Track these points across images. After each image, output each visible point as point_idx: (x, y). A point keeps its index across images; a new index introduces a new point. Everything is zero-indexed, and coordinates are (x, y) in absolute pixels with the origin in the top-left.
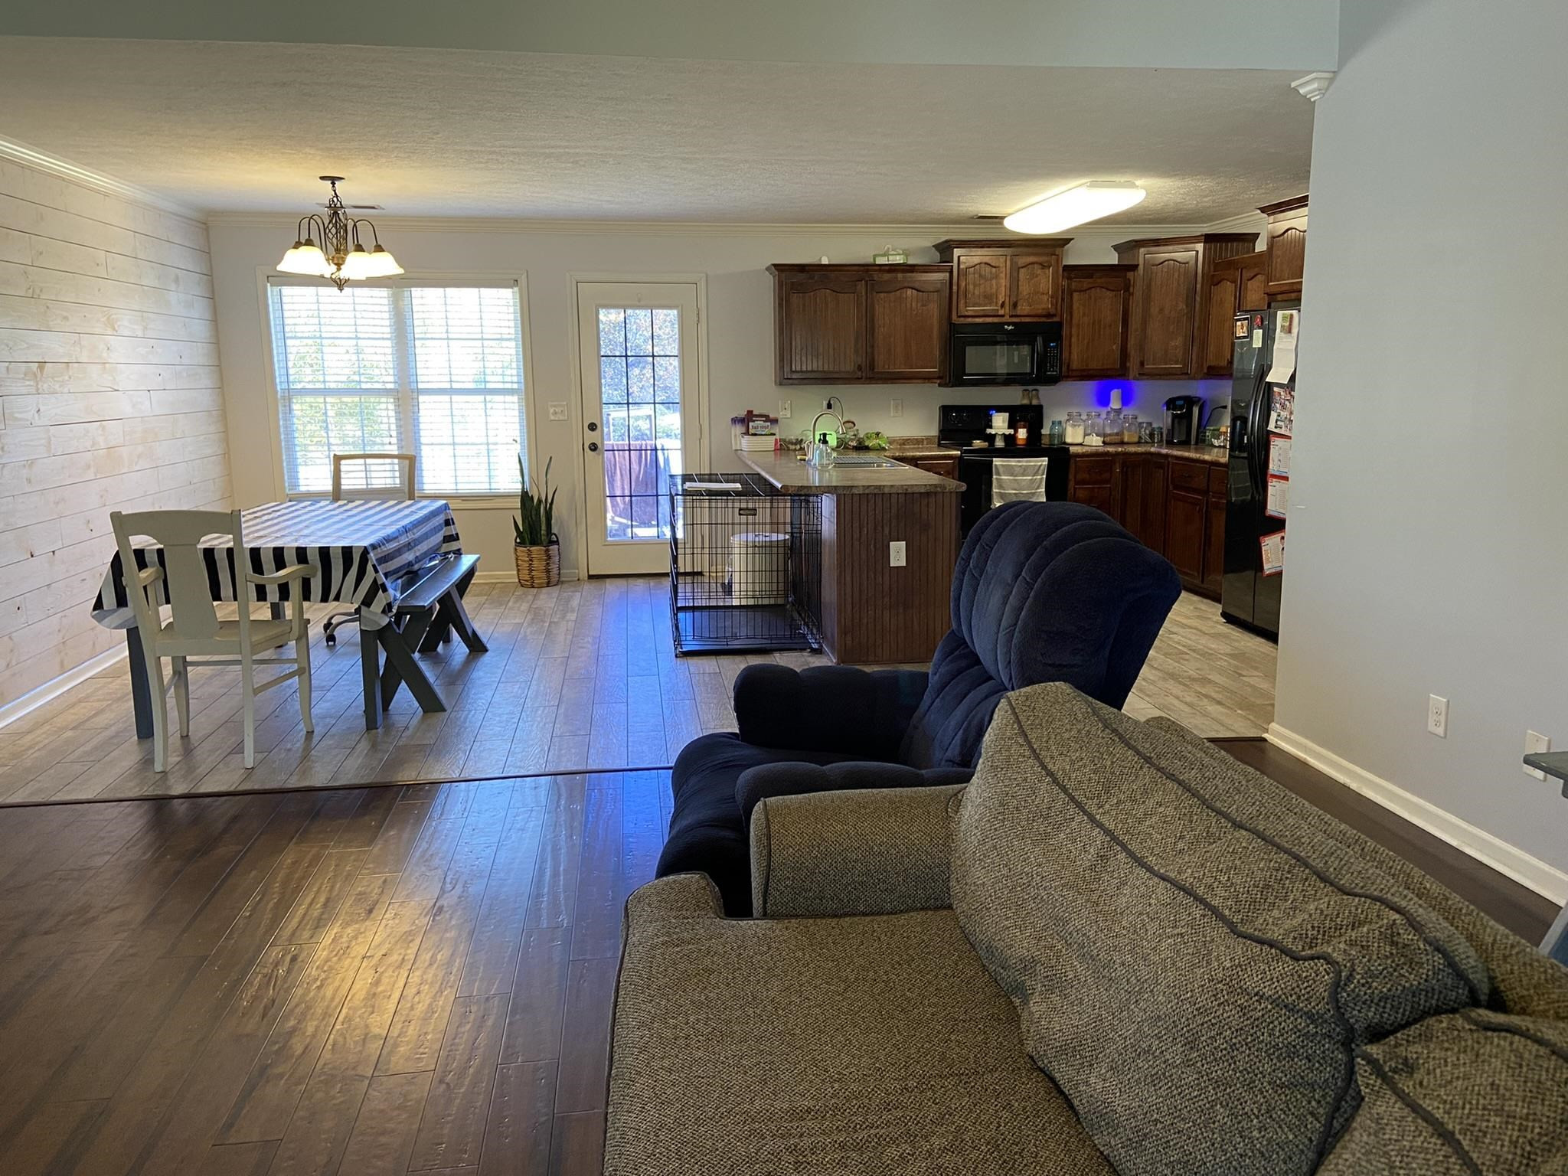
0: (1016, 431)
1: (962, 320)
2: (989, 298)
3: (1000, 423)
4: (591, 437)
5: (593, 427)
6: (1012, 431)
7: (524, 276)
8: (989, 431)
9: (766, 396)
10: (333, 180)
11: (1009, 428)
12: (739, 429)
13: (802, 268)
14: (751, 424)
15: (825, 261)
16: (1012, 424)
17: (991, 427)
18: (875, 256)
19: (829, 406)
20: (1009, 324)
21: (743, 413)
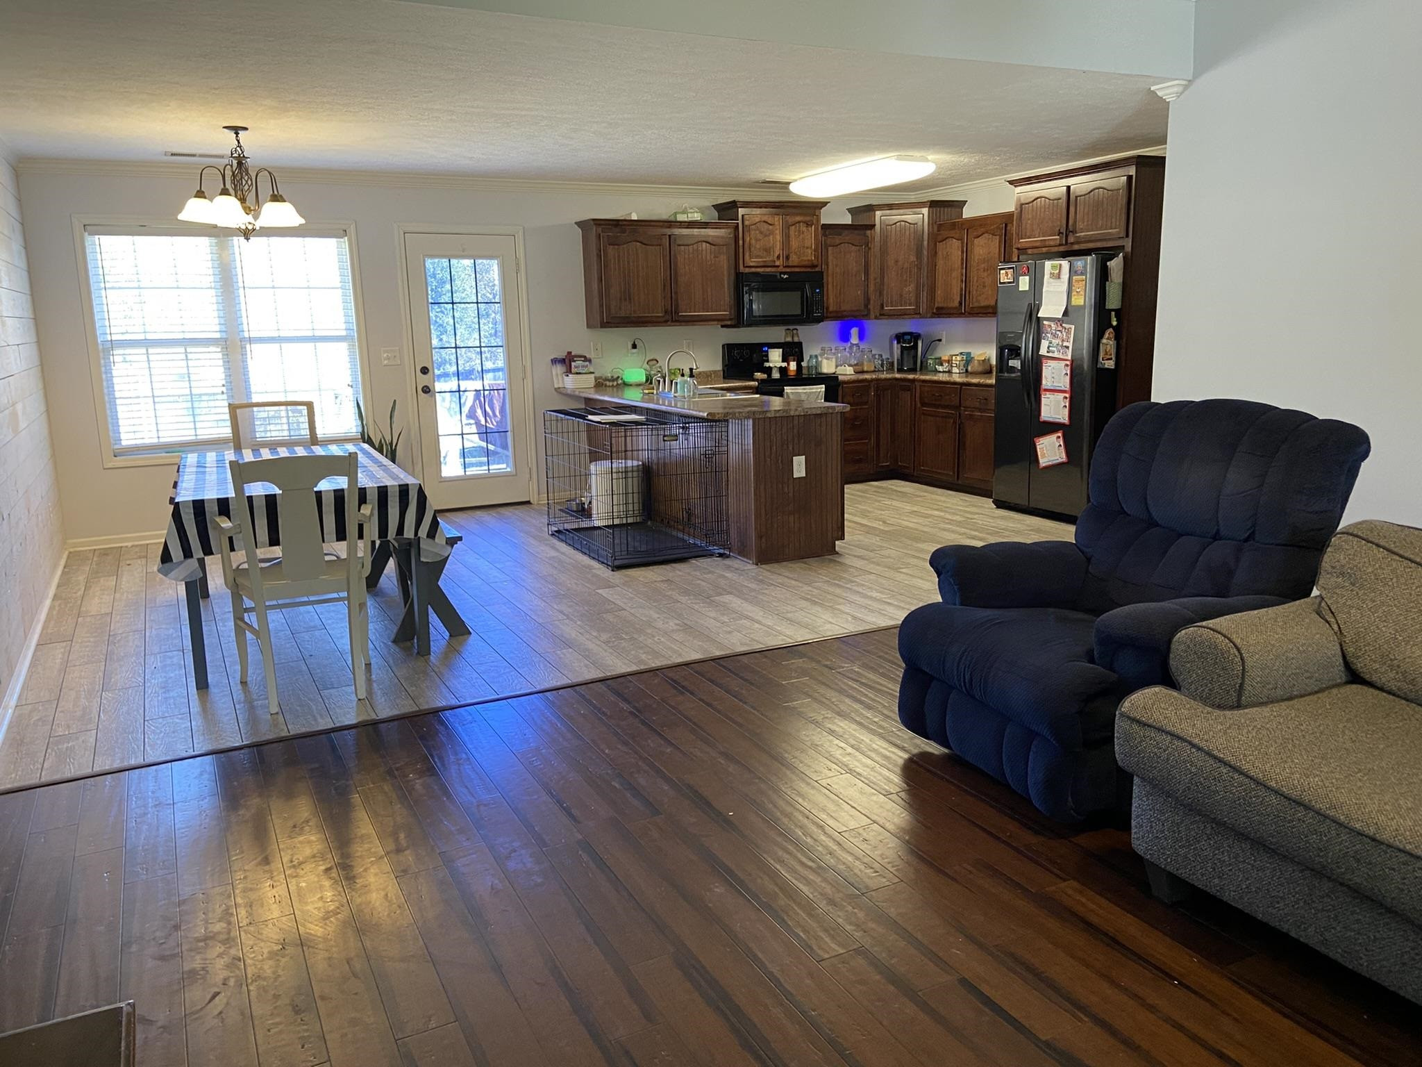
0: (788, 364)
1: (747, 270)
2: (768, 250)
3: (775, 357)
4: (423, 380)
5: (425, 371)
6: (784, 365)
7: (353, 227)
8: (767, 365)
9: (581, 338)
10: (236, 130)
11: (783, 361)
12: (559, 369)
13: (616, 223)
14: (573, 364)
15: (634, 217)
16: (785, 359)
17: (768, 361)
18: (676, 214)
19: (634, 346)
20: (785, 273)
21: (562, 355)
